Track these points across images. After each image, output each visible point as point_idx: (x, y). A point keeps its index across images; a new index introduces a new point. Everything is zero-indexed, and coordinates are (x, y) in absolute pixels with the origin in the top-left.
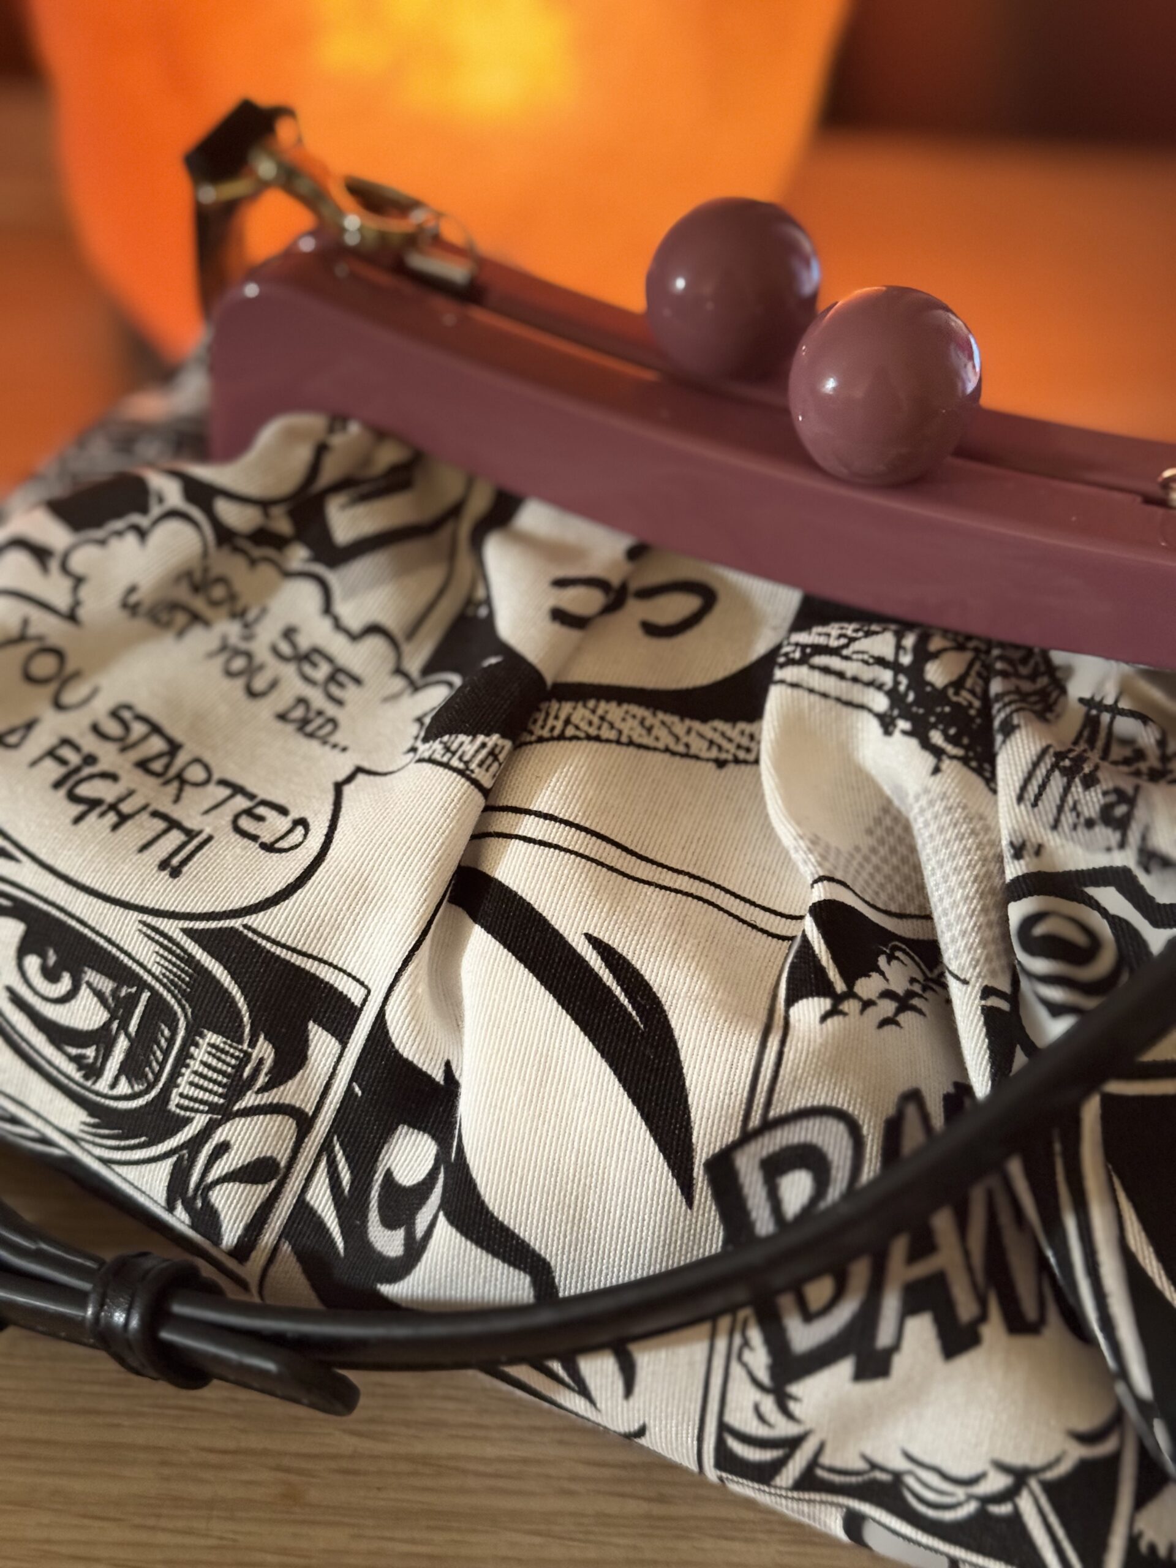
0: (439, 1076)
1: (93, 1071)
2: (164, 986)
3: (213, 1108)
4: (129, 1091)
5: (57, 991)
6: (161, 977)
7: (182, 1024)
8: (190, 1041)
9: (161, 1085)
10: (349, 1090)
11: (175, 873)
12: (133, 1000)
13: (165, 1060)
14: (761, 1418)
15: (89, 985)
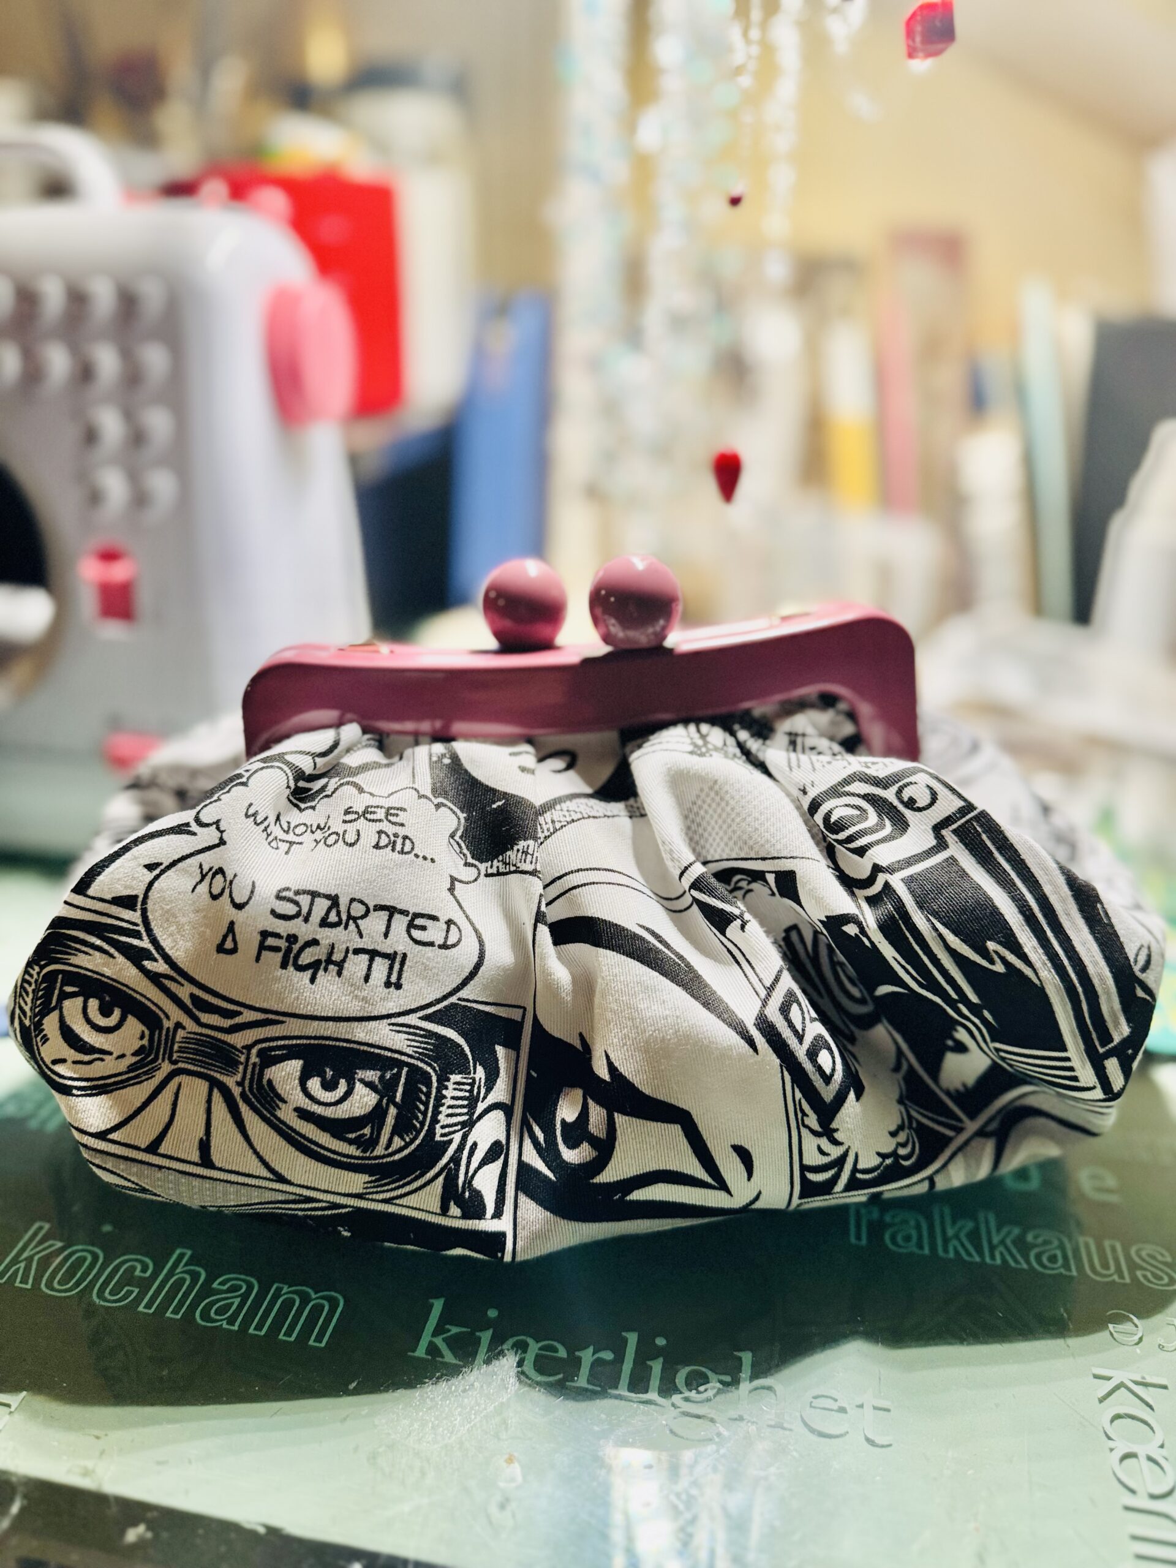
0: (577, 1044)
1: (373, 1142)
2: (418, 1059)
3: (463, 1124)
4: (403, 1143)
5: (337, 1095)
6: (413, 1054)
7: (434, 1079)
8: (442, 1086)
9: (426, 1128)
10: (528, 1075)
11: (398, 986)
12: (396, 1078)
13: (427, 1109)
14: (822, 1152)
15: (362, 1081)
